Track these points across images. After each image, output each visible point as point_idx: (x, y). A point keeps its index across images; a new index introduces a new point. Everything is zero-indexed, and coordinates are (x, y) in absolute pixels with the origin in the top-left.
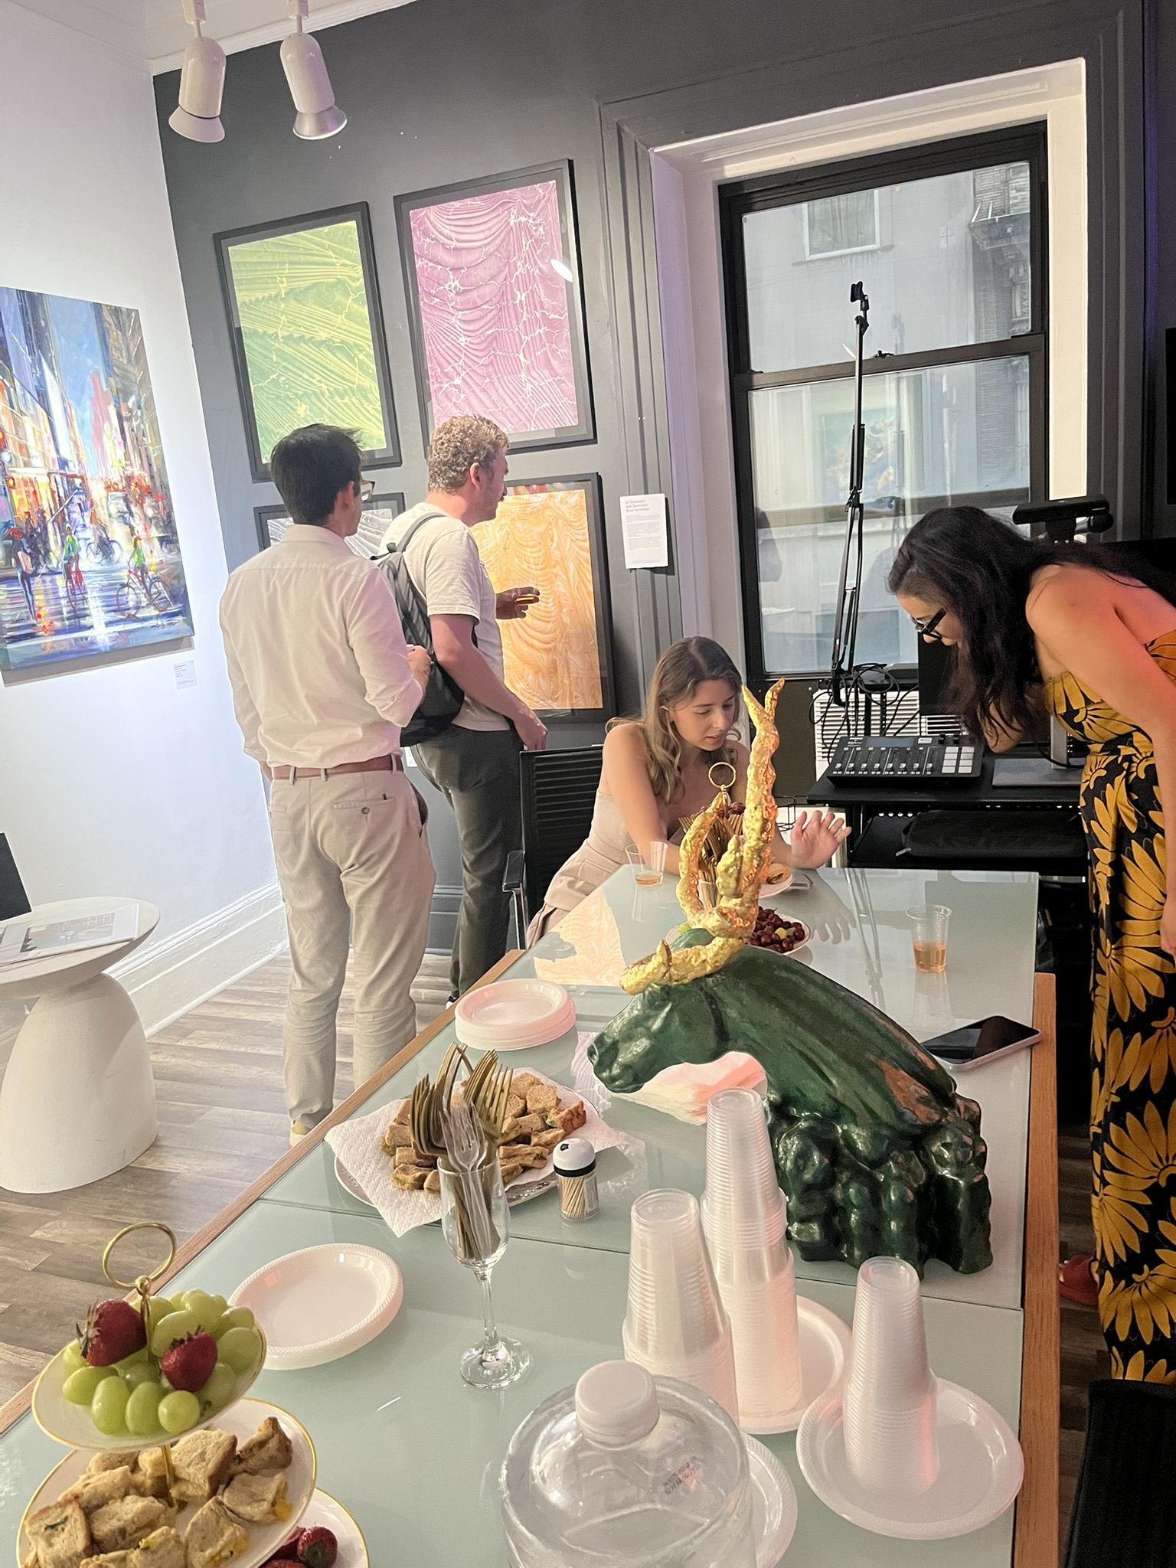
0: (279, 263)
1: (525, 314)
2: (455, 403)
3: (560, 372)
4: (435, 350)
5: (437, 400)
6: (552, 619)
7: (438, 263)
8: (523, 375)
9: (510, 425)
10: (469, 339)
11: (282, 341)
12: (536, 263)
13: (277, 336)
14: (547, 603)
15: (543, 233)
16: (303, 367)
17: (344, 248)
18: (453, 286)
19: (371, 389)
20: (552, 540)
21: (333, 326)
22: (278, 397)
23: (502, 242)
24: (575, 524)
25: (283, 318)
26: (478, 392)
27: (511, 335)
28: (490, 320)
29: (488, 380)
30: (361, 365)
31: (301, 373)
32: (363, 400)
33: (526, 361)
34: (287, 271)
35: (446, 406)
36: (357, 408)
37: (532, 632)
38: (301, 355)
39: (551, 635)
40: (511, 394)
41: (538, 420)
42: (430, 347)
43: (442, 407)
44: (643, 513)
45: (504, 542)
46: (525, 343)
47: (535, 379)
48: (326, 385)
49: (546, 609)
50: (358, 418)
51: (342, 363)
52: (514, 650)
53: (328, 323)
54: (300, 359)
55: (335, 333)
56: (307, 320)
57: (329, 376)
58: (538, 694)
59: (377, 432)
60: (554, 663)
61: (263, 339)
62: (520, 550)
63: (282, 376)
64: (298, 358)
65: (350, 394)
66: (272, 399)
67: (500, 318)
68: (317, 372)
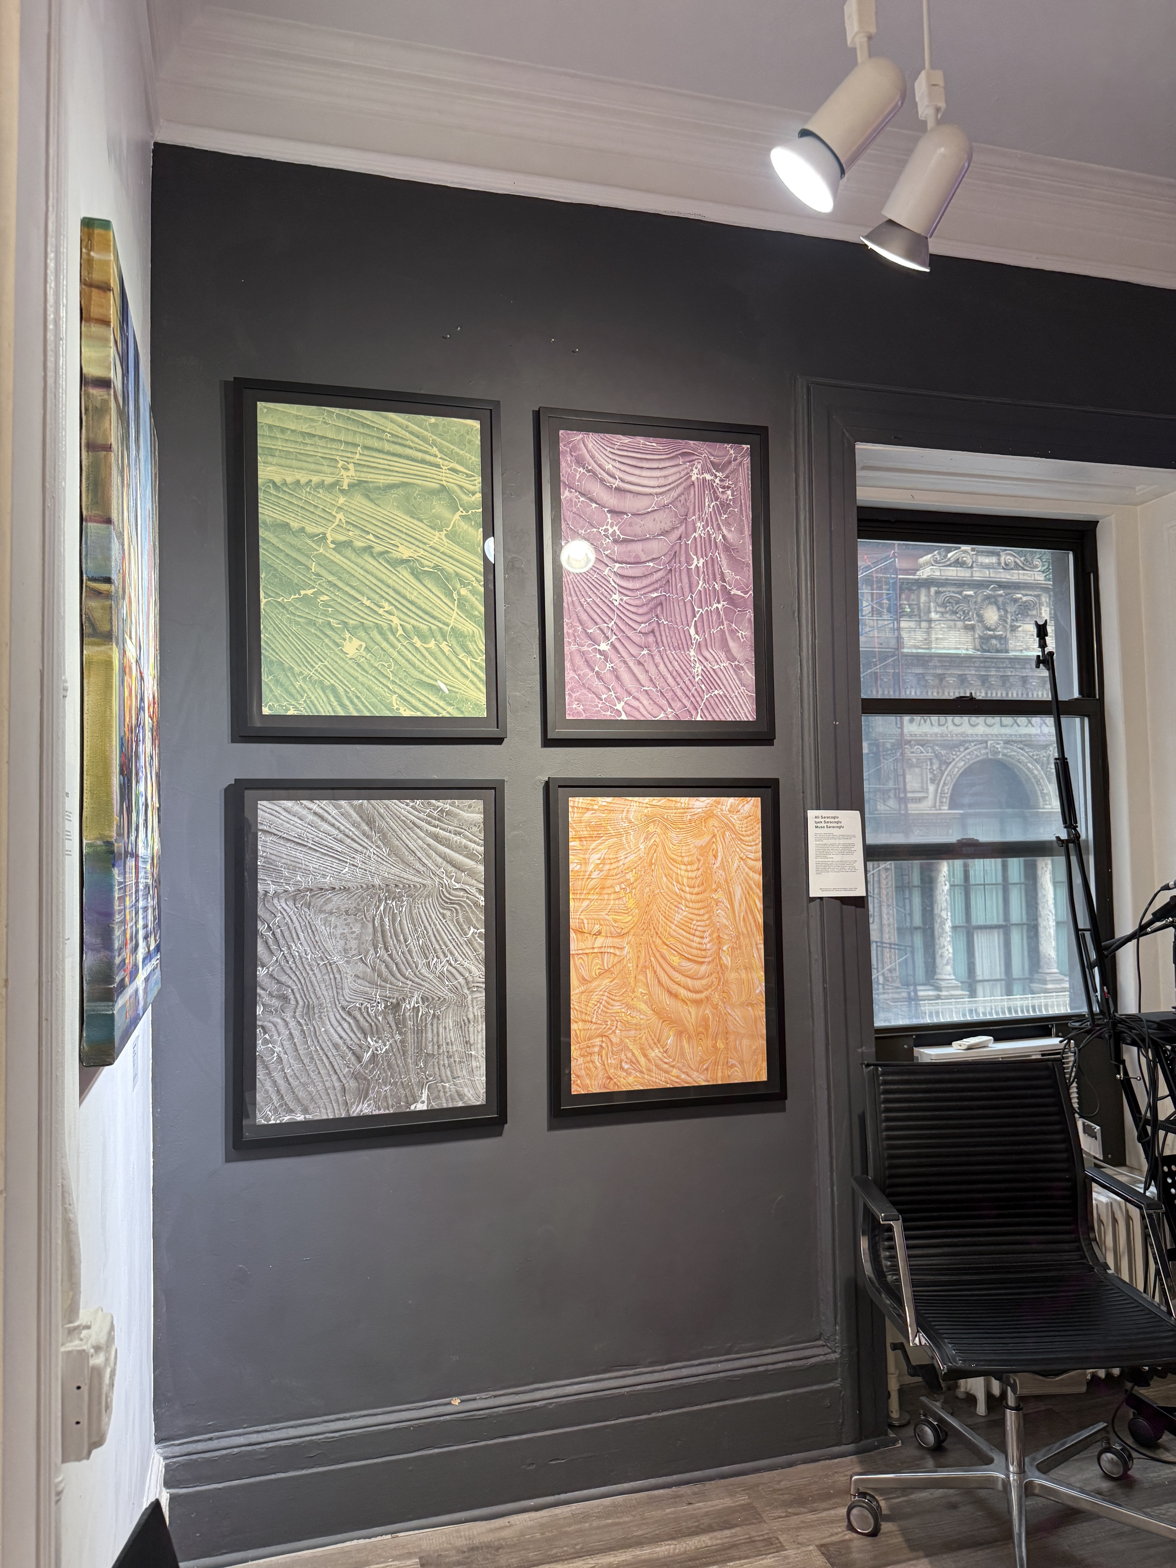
0: (347, 443)
1: (701, 583)
2: (597, 673)
3: (739, 656)
4: (577, 603)
5: (573, 664)
6: (706, 960)
7: (592, 500)
8: (692, 653)
9: (669, 710)
10: (625, 598)
11: (333, 546)
12: (720, 529)
13: (324, 537)
14: (702, 938)
16: (366, 590)
17: (458, 450)
18: (611, 531)
19: (473, 636)
20: (715, 857)
21: (425, 544)
22: (313, 623)
23: (679, 495)
24: (747, 838)
25: (340, 516)
26: (631, 664)
27: (681, 603)
28: (657, 581)
29: (645, 652)
30: (462, 604)
31: (359, 597)
32: (458, 649)
33: (697, 637)
34: (357, 456)
35: (585, 675)
36: (448, 658)
37: (678, 977)
38: (362, 572)
39: (704, 982)
40: (675, 673)
41: (707, 709)
42: (570, 599)
43: (579, 675)
44: (836, 832)
45: (650, 856)
46: (698, 616)
47: (707, 660)
48: (400, 619)
49: (701, 946)
50: (447, 671)
51: (431, 595)
52: (650, 1003)
53: (416, 539)
54: (360, 577)
55: (426, 554)
56: (381, 528)
57: (407, 608)
58: (680, 1065)
59: (475, 694)
60: (705, 1019)
61: (296, 537)
62: (672, 867)
63: (324, 594)
64: (357, 575)
65: (439, 637)
66: (298, 623)
67: (668, 581)
68: (387, 600)
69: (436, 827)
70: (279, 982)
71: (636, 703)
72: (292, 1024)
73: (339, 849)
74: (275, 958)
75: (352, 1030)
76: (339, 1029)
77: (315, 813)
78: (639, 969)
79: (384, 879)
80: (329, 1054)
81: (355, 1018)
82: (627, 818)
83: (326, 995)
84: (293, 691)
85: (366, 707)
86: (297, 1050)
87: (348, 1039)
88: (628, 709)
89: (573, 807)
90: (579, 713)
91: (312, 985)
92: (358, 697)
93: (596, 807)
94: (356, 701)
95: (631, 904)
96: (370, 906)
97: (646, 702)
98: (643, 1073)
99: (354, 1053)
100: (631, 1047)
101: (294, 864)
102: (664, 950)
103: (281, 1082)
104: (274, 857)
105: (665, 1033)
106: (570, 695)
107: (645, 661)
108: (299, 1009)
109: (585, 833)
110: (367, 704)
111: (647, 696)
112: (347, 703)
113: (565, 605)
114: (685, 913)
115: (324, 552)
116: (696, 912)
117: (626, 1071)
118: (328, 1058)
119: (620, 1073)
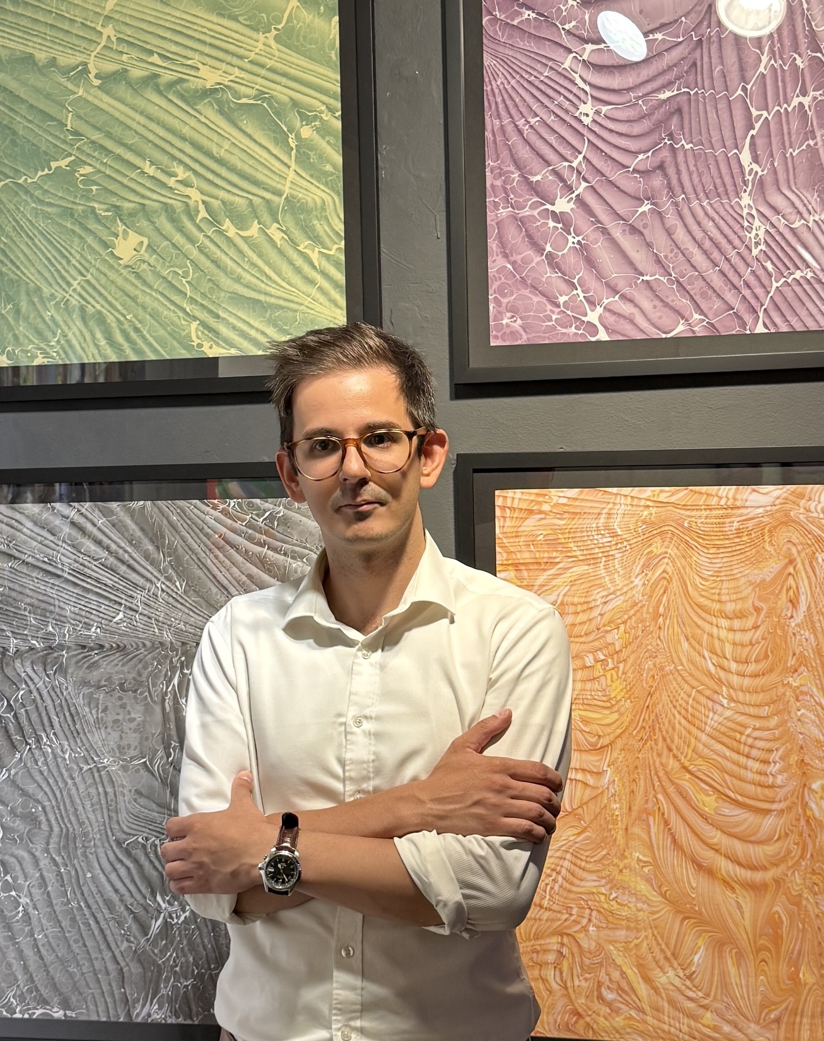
1: (765, 59)
2: (550, 256)
4: (510, 128)
5: (502, 244)
6: (775, 806)
8: (746, 200)
9: (697, 316)
10: (604, 109)
11: (97, 82)
13: (86, 71)
14: (766, 762)
16: (148, 149)
19: (323, 209)
20: (794, 603)
21: (241, 57)
22: (68, 213)
26: (617, 234)
27: (722, 105)
28: (670, 68)
29: (646, 207)
30: (304, 154)
31: (137, 161)
32: (297, 234)
33: (756, 167)
35: (526, 261)
36: (280, 252)
37: (716, 837)
38: (143, 120)
39: (770, 849)
40: (707, 244)
41: (778, 308)
42: (497, 122)
43: (513, 264)
45: (654, 600)
46: (757, 126)
47: (777, 211)
48: (202, 193)
49: (763, 779)
50: (279, 274)
51: (252, 145)
52: (657, 880)
53: (226, 51)
54: (140, 129)
55: (243, 75)
56: (171, 41)
57: (213, 172)
58: (717, 1005)
59: (326, 311)
60: (774, 923)
61: (44, 75)
62: (700, 622)
63: (85, 163)
64: (134, 125)
65: (266, 217)
66: (47, 216)
67: (694, 64)
68: (181, 162)
69: (262, 544)
70: (24, 793)
71: (626, 309)
72: (44, 862)
73: (109, 582)
74: (18, 756)
75: (133, 881)
76: (113, 877)
77: (73, 524)
78: (634, 814)
79: (178, 632)
80: (99, 916)
81: (136, 861)
82: (607, 528)
83: (94, 820)
84: (41, 326)
85: (150, 345)
86: (51, 905)
87: (127, 894)
88: (611, 319)
89: (503, 508)
90: (514, 334)
91: (72, 802)
92: (137, 330)
93: (546, 508)
94: (133, 335)
95: (617, 689)
96: (156, 677)
97: (646, 305)
98: (644, 1012)
99: (136, 919)
100: (619, 961)
101: (43, 605)
102: (685, 780)
103: (29, 953)
104: (14, 594)
105: (689, 940)
106: (498, 303)
107: (645, 226)
108: (54, 839)
109: (527, 555)
110: (151, 340)
111: (648, 293)
112: (120, 338)
113: (488, 134)
114: (728, 713)
115: (85, 95)
116: (752, 711)
117: (609, 1004)
118: (97, 922)
119: (596, 1006)
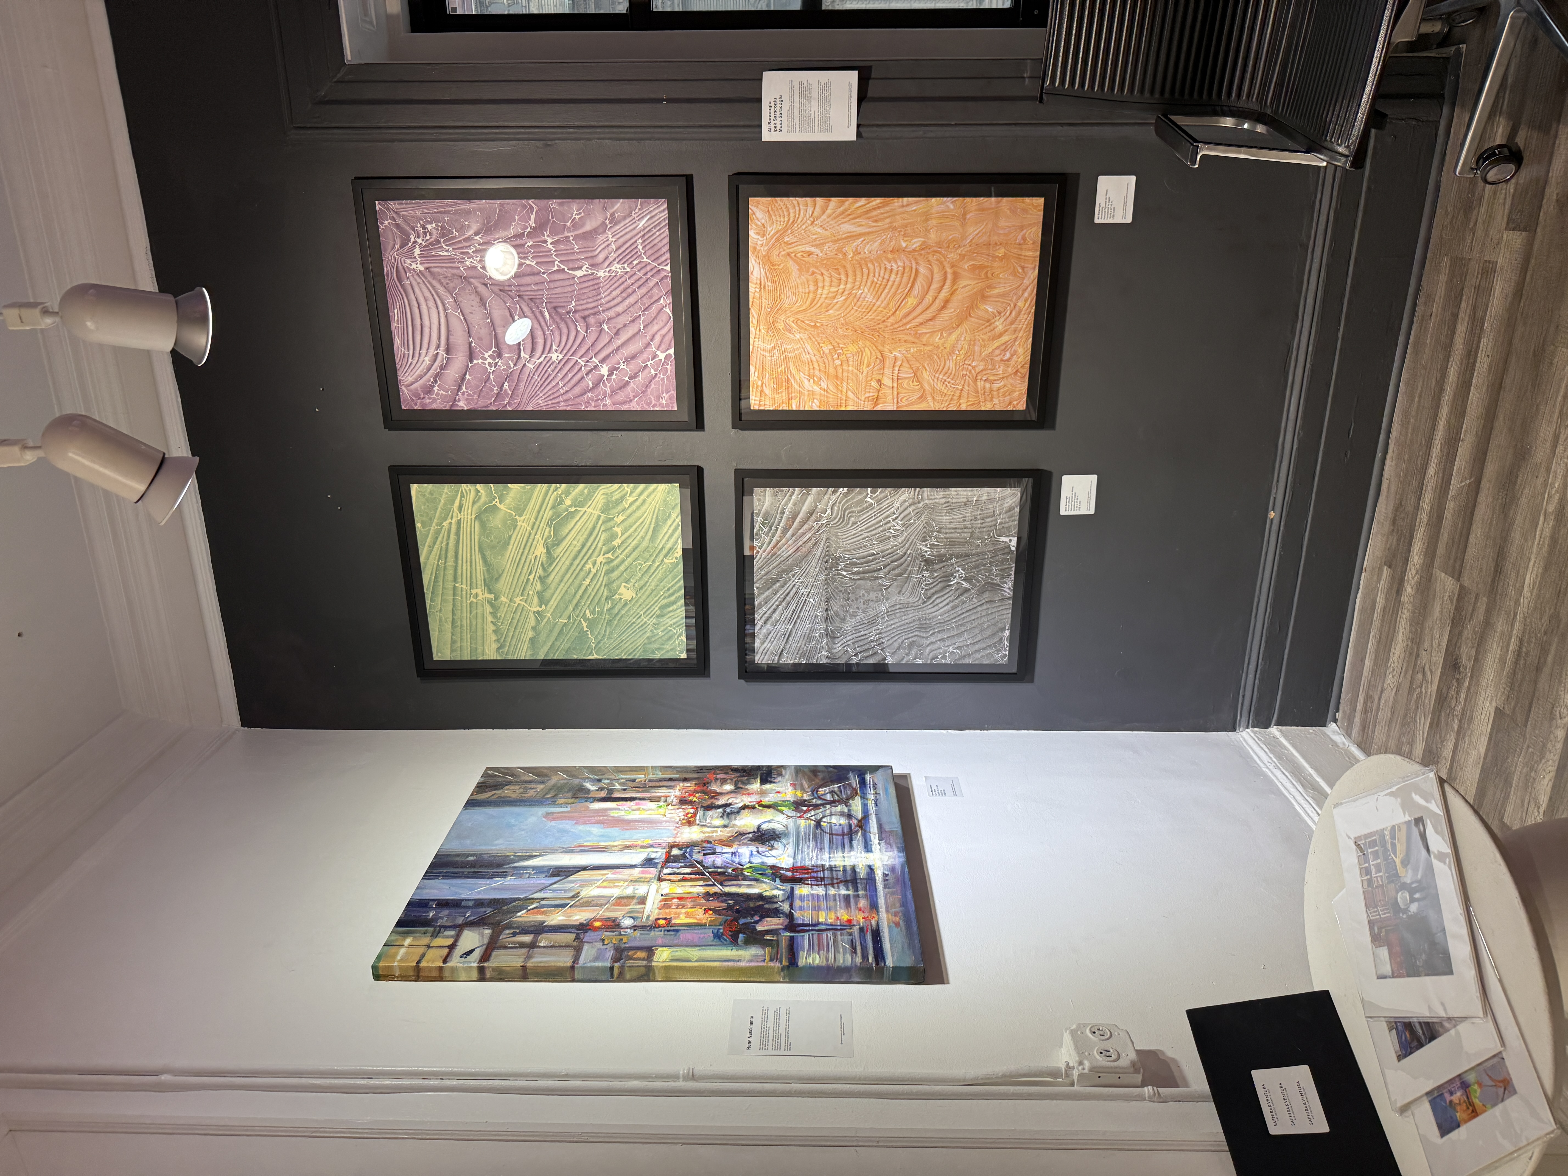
0: (454, 595)
1: (528, 262)
2: (631, 378)
3: (600, 219)
4: (565, 397)
5: (625, 402)
6: (914, 267)
7: (463, 378)
8: (601, 274)
9: (662, 301)
10: (554, 347)
11: (544, 607)
12: (468, 239)
13: (538, 612)
14: (891, 271)
15: (434, 225)
16: (577, 582)
17: (441, 504)
18: (490, 360)
19: (607, 494)
20: (810, 254)
21: (530, 534)
22: (610, 622)
23: (442, 284)
24: (792, 215)
25: (517, 600)
26: (619, 342)
27: (552, 285)
28: (533, 312)
29: (605, 327)
30: (579, 503)
31: (583, 588)
32: (620, 508)
33: (584, 268)
34: (464, 586)
35: (633, 390)
36: (628, 517)
37: (929, 297)
38: (562, 584)
39: (936, 269)
40: (624, 295)
41: (658, 258)
42: (562, 404)
43: (635, 397)
44: (786, 106)
45: (808, 328)
46: (563, 267)
47: (607, 258)
48: (599, 555)
49: (900, 273)
50: (641, 517)
51: (574, 530)
52: (951, 329)
53: (527, 541)
54: (567, 586)
55: (539, 533)
56: (522, 569)
57: (588, 550)
58: (1014, 300)
59: (658, 495)
60: (973, 268)
61: (540, 633)
62: (819, 304)
63: (584, 613)
64: (565, 589)
65: (611, 524)
66: (611, 633)
67: (531, 299)
68: (584, 566)
69: (777, 529)
70: (898, 648)
71: (658, 338)
72: (932, 639)
73: (795, 605)
74: (880, 651)
75: (943, 596)
76: (941, 605)
77: (765, 623)
78: (917, 341)
79: (820, 572)
80: (960, 612)
81: (933, 594)
82: (770, 352)
83: (912, 615)
84: (666, 637)
85: (676, 583)
86: (953, 636)
87: (949, 599)
88: (663, 347)
89: (760, 405)
90: (671, 398)
91: (904, 625)
92: (668, 590)
93: (760, 383)
94: (671, 591)
95: (852, 348)
96: (842, 583)
97: (656, 328)
98: (1017, 337)
99: (962, 594)
100: (990, 350)
101: (806, 638)
102: (900, 314)
103: (977, 647)
104: (800, 652)
105: (980, 313)
106: (654, 406)
107: (615, 327)
108: (922, 634)
109: (784, 394)
110: (673, 583)
111: (650, 327)
112: (673, 598)
113: (568, 408)
114: (866, 290)
115: (550, 613)
116: (865, 277)
117: (1012, 355)
118: (963, 613)
119: (1012, 362)
